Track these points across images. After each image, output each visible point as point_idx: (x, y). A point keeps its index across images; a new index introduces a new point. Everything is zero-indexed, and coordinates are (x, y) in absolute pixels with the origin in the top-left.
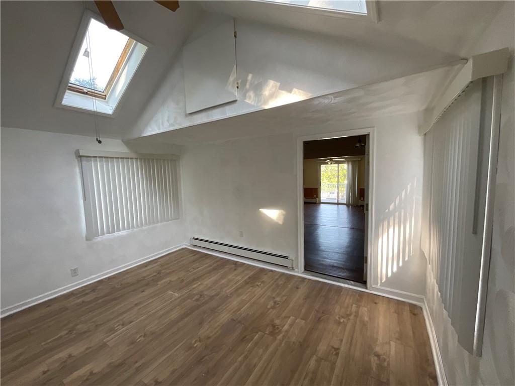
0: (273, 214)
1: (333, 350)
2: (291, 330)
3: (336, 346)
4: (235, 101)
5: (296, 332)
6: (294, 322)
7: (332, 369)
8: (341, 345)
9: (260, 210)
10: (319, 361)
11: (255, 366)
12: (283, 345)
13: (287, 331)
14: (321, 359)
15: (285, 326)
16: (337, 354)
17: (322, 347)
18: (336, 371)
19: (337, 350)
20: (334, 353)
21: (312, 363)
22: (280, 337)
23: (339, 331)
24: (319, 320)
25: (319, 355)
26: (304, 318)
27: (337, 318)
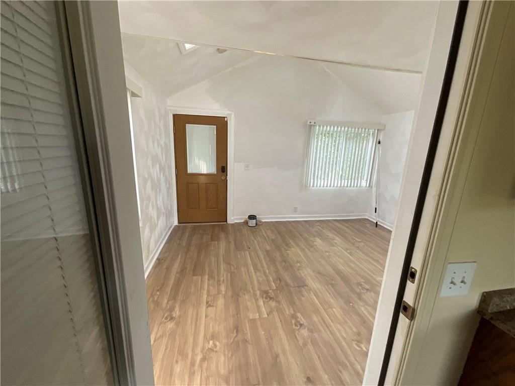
1: (211, 305)
2: (255, 303)
3: (210, 308)
5: (249, 304)
6: (259, 312)
7: (208, 292)
8: (206, 312)
10: (219, 292)
11: (255, 272)
12: (251, 289)
13: (257, 300)
14: (218, 294)
15: (262, 303)
16: (207, 302)
17: (221, 302)
18: (205, 292)
19: (209, 305)
20: (210, 303)
21: (223, 288)
22: (258, 293)
23: (211, 325)
24: (237, 329)
25: (221, 295)
26: (253, 322)
27: (218, 343)
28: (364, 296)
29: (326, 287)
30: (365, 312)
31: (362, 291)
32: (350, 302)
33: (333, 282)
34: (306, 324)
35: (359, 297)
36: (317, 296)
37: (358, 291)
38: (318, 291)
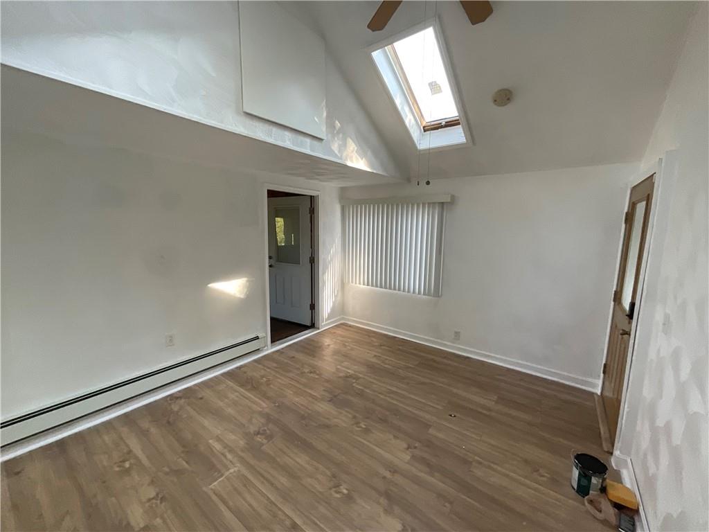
0: (233, 287)
4: (321, 140)
9: (210, 285)
28: (263, 421)
29: (310, 412)
30: (262, 403)
31: (266, 428)
32: (278, 406)
33: (304, 422)
34: (309, 374)
35: (268, 418)
36: (311, 396)
37: (271, 426)
38: (316, 402)
